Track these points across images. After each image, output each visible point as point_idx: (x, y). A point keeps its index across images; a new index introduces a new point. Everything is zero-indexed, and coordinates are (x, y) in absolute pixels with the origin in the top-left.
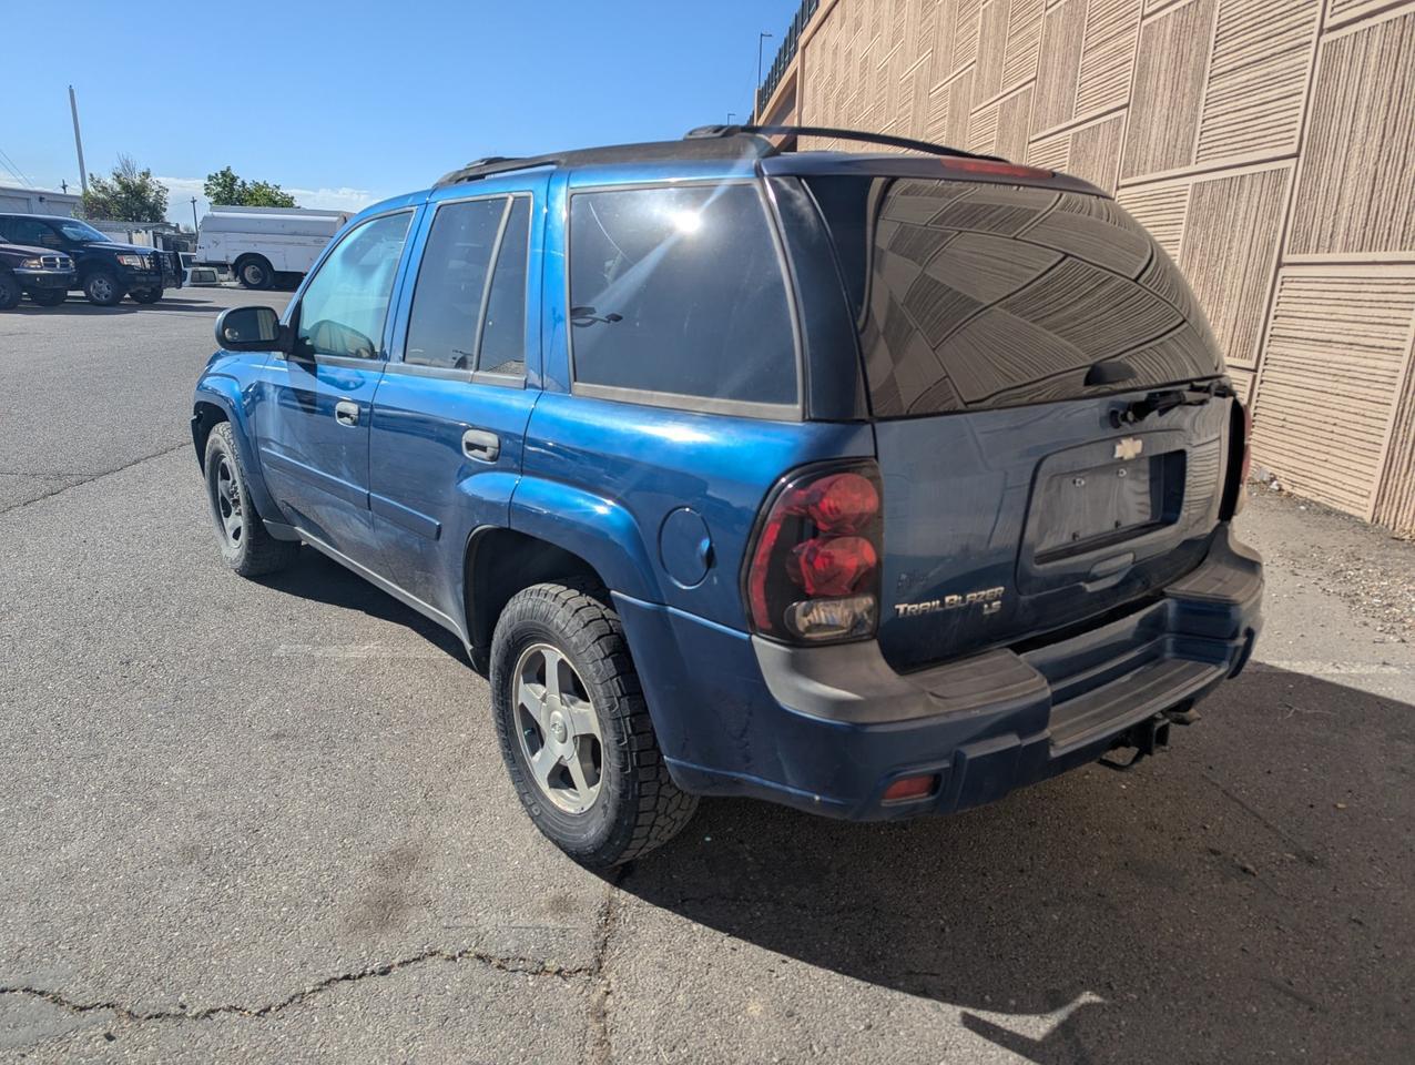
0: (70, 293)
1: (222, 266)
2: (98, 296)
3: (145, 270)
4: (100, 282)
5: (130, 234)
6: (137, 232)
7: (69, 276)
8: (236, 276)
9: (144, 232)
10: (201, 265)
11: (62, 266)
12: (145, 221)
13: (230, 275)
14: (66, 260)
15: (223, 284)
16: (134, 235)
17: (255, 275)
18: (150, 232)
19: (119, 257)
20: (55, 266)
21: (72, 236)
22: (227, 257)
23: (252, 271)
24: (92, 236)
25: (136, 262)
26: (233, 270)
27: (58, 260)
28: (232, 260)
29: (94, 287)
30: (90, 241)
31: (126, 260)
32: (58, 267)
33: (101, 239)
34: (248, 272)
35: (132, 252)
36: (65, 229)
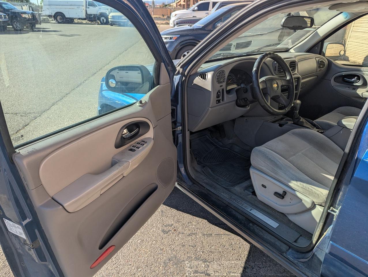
0: (8, 27)
1: (50, 16)
2: (17, 28)
3: (30, 19)
4: (17, 23)
5: (22, 7)
6: (24, 6)
7: (7, 21)
8: (55, 20)
9: (26, 6)
10: (44, 16)
11: (4, 18)
12: (24, 2)
13: (53, 19)
14: (5, 16)
15: (51, 22)
16: (23, 7)
17: (60, 19)
18: (28, 6)
19: (21, 15)
20: (2, 18)
21: (6, 8)
22: (52, 13)
23: (59, 17)
24: (12, 8)
25: (26, 16)
26: (54, 17)
27: (3, 16)
28: (53, 14)
29: (15, 25)
30: (11, 9)
31: (24, 16)
32: (3, 18)
33: (15, 9)
34: (58, 18)
35: (25, 13)
36: (3, 5)
